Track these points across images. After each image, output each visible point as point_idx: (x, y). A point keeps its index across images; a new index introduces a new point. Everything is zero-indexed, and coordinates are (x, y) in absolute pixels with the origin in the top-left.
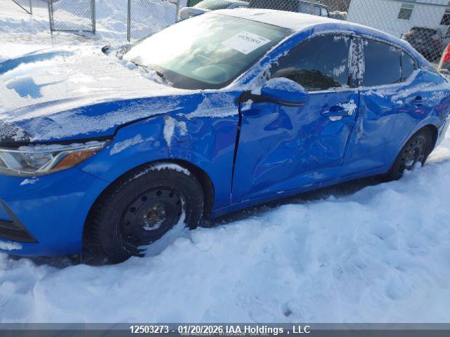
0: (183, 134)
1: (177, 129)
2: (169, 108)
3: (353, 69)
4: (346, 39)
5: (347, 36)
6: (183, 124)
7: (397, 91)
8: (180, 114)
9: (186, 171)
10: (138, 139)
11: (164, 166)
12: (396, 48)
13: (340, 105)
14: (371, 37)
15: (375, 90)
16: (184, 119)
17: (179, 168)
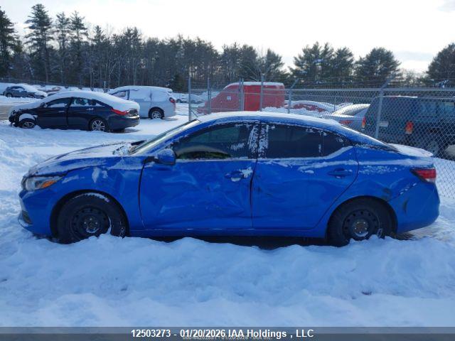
0: (104, 177)
1: (101, 175)
2: (99, 164)
3: (252, 146)
4: (248, 126)
5: (249, 124)
6: (105, 172)
7: (309, 163)
8: (104, 167)
9: (106, 199)
10: (76, 177)
11: (92, 194)
12: (313, 129)
13: (240, 170)
14: (280, 123)
15: (279, 161)
16: (106, 169)
17: (101, 197)
